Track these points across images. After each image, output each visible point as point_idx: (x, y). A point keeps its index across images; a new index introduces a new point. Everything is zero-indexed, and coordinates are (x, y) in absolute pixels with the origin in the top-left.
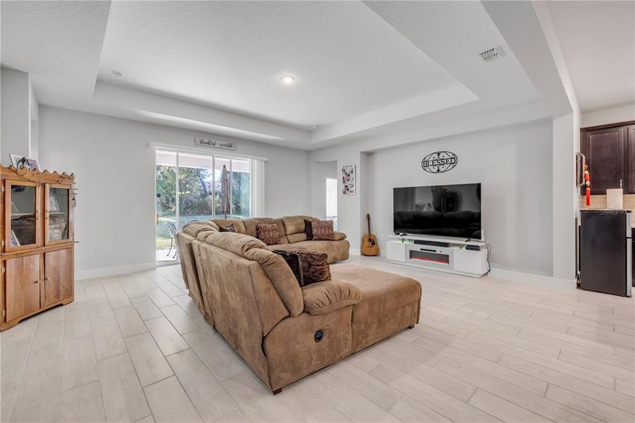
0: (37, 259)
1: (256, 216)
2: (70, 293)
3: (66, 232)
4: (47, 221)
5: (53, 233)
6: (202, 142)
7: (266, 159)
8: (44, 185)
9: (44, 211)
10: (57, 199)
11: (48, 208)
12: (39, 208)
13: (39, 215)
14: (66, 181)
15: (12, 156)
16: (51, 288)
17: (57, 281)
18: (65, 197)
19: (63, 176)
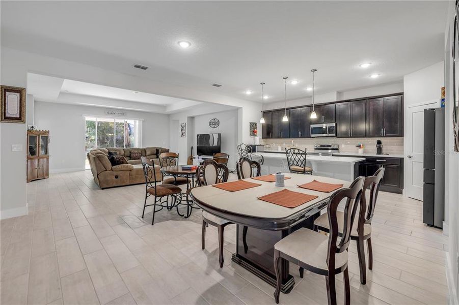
0: (37, 160)
1: (137, 147)
2: (47, 175)
3: (46, 152)
4: (40, 148)
5: (42, 152)
6: (108, 113)
7: (143, 120)
8: (39, 135)
9: (39, 144)
10: (43, 140)
11: (40, 143)
12: (37, 143)
13: (37, 146)
14: (47, 133)
15: (29, 126)
16: (41, 172)
17: (43, 169)
18: (46, 139)
19: (46, 132)
